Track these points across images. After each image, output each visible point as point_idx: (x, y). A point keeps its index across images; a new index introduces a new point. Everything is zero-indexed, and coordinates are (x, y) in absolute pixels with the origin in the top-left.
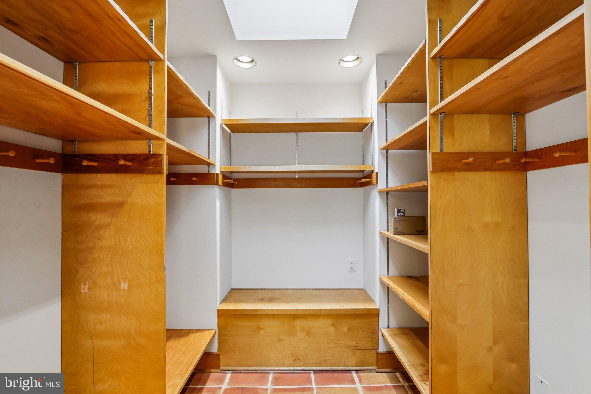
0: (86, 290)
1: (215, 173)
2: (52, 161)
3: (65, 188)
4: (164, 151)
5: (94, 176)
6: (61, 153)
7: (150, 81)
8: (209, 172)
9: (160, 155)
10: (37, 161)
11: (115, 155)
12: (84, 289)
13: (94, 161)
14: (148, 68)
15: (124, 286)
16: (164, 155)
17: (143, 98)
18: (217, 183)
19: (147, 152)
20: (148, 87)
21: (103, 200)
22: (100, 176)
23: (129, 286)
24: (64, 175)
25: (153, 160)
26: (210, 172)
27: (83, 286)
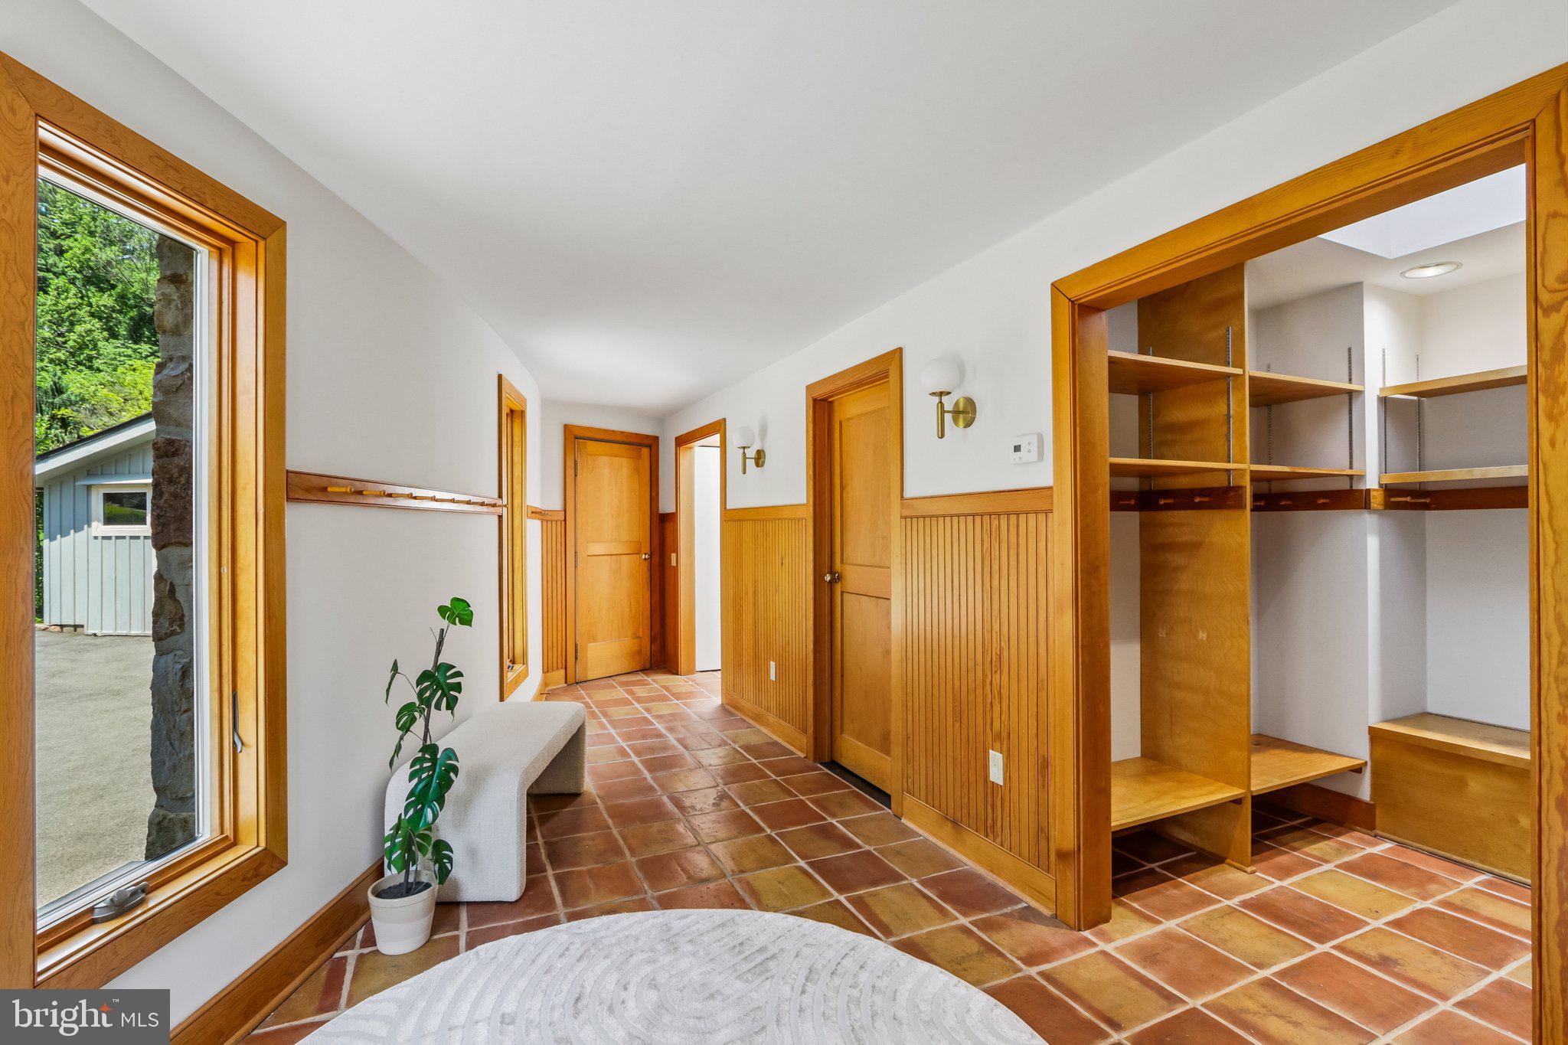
0: (1164, 635)
1: (1362, 490)
2: (1133, 502)
3: (1143, 526)
4: (1247, 482)
5: (1170, 513)
6: (1137, 490)
7: (1229, 401)
8: (1351, 487)
9: (1240, 487)
10: (1121, 502)
11: (1191, 489)
12: (1162, 634)
13: (1169, 497)
14: (1226, 386)
15: (1202, 636)
16: (1245, 487)
17: (1220, 422)
18: (1368, 507)
19: (1225, 484)
20: (1226, 407)
21: (1180, 540)
22: (1176, 512)
23: (1208, 637)
24: (1143, 513)
25: (1232, 494)
26: (1354, 488)
27: (1161, 631)
